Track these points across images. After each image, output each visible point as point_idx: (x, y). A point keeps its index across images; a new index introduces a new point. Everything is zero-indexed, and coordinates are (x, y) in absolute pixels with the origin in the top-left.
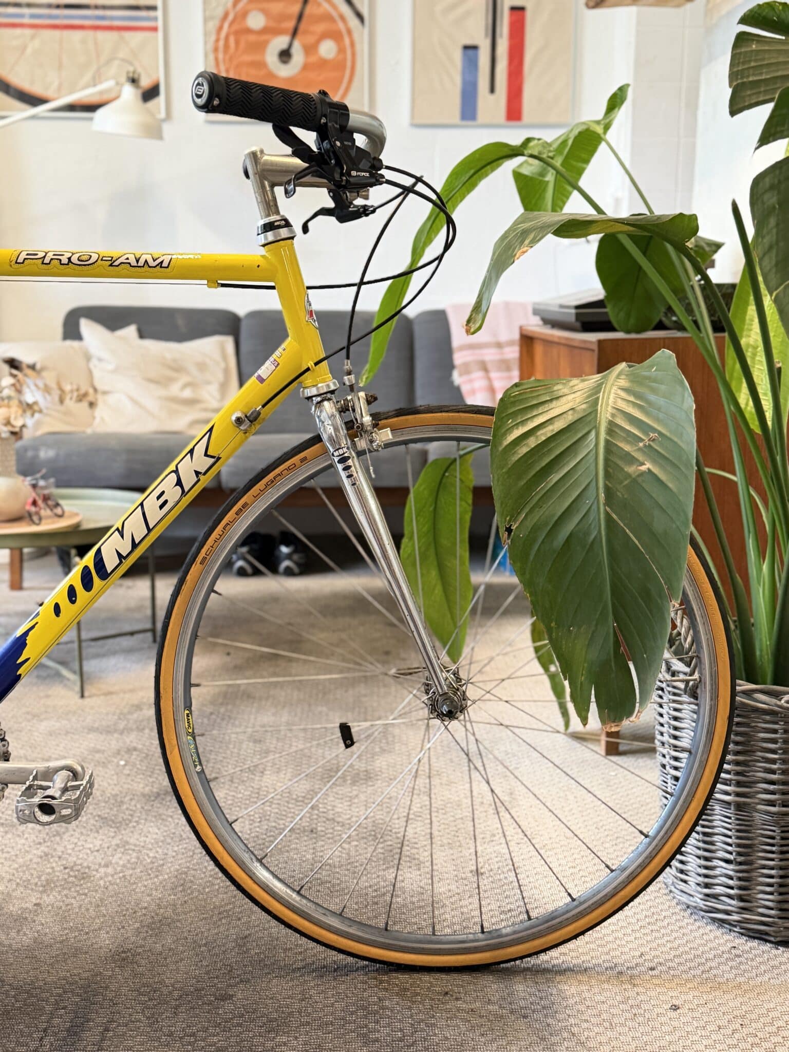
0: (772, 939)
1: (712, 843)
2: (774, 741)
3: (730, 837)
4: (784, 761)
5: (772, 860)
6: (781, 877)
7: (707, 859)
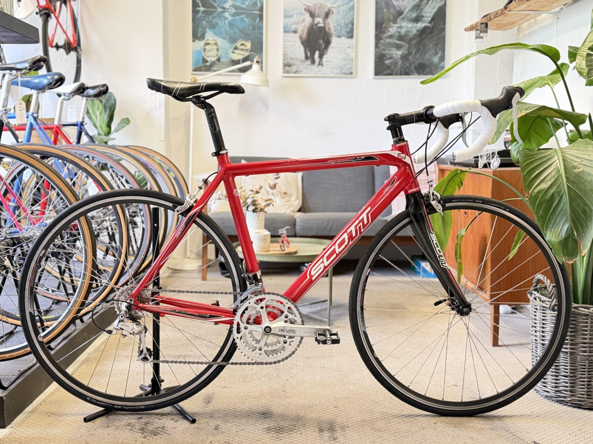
0: (584, 407)
1: (558, 370)
2: (586, 327)
3: (567, 366)
4: (590, 335)
5: (584, 375)
6: (588, 382)
7: (556, 376)
